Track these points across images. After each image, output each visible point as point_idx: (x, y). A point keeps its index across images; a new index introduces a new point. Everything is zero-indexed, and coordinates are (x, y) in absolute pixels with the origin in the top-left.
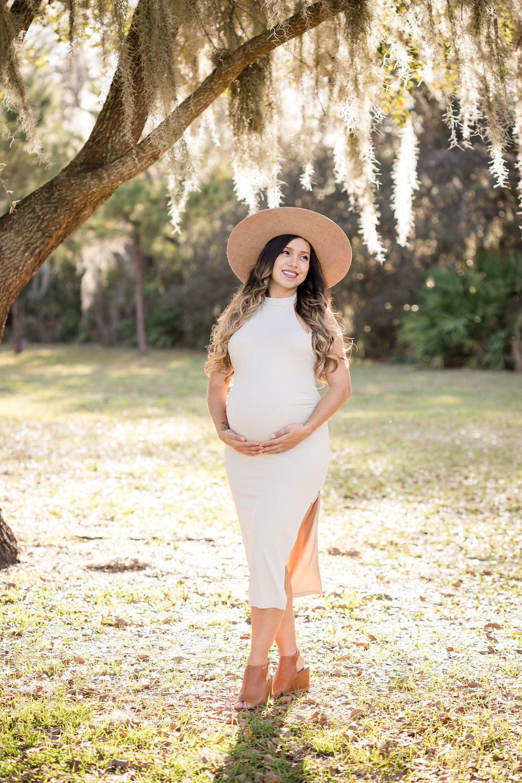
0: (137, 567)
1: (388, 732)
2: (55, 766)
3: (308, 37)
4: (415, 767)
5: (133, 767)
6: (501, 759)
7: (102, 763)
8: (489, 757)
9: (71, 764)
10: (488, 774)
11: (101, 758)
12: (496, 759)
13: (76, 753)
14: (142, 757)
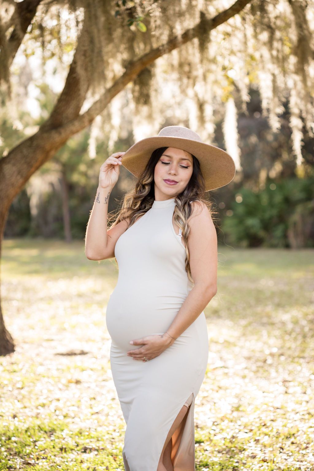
0: (83, 353)
1: (233, 431)
2: (53, 450)
3: (175, 52)
4: (248, 448)
5: (96, 450)
6: (296, 443)
7: (78, 448)
8: (289, 443)
9: (61, 449)
10: (289, 450)
11: (78, 446)
12: (293, 443)
13: (63, 444)
14: (100, 444)
